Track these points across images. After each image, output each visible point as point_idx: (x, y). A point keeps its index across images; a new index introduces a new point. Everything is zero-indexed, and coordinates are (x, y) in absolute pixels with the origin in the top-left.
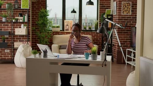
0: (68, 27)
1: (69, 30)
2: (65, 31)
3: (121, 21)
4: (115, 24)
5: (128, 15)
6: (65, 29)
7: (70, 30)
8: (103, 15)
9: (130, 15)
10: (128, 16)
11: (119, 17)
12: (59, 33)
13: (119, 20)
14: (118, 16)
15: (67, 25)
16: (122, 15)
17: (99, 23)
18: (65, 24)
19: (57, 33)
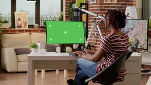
0: (21, 23)
1: (22, 27)
2: (17, 28)
3: (103, 11)
4: (98, 16)
5: (112, 4)
6: (16, 25)
7: (24, 27)
8: (72, 5)
9: (114, 4)
10: (113, 6)
11: (101, 7)
12: (8, 32)
13: (101, 10)
14: (99, 5)
15: (19, 20)
16: (105, 4)
17: (64, 16)
18: (16, 18)
19: (6, 31)
